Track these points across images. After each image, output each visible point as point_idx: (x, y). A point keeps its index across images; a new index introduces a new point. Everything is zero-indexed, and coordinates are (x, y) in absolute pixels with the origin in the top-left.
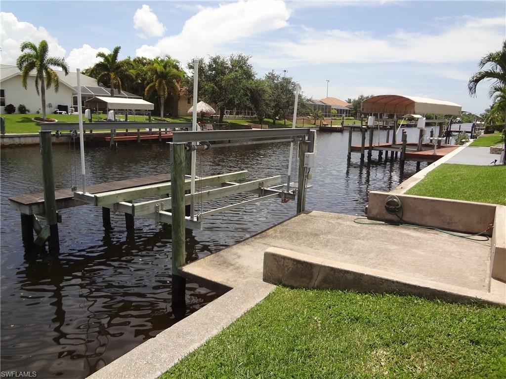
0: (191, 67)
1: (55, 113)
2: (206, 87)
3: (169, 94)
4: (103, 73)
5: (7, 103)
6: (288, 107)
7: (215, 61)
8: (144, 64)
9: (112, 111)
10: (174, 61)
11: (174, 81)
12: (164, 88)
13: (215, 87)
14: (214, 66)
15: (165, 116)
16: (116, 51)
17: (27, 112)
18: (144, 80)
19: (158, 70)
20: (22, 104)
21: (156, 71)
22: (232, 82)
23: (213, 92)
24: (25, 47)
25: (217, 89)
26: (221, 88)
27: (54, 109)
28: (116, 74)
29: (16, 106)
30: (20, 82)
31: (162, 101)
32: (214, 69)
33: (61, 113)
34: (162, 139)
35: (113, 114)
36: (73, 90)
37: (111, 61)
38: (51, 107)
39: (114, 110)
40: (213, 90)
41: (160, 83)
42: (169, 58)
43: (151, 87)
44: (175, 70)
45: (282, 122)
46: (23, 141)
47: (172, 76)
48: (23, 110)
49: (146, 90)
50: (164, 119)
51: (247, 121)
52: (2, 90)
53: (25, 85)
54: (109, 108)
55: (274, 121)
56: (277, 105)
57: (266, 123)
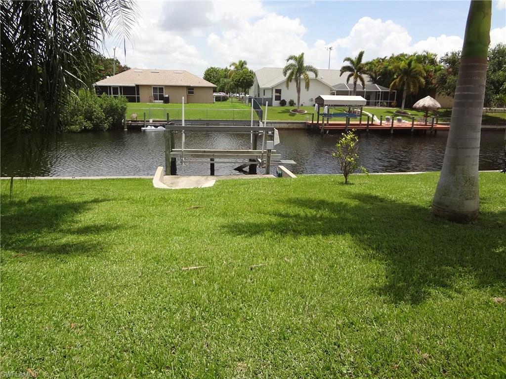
0: (443, 61)
9: (327, 106)
10: (432, 55)
11: (418, 76)
16: (361, 55)
17: (293, 105)
19: (402, 67)
20: (292, 99)
24: (291, 58)
31: (404, 95)
34: (369, 130)
35: (327, 109)
36: (331, 88)
39: (329, 105)
42: (427, 53)
43: (395, 82)
47: (415, 71)
48: (292, 103)
49: (391, 85)
50: (406, 111)
52: (280, 90)
53: (288, 86)
54: (325, 103)
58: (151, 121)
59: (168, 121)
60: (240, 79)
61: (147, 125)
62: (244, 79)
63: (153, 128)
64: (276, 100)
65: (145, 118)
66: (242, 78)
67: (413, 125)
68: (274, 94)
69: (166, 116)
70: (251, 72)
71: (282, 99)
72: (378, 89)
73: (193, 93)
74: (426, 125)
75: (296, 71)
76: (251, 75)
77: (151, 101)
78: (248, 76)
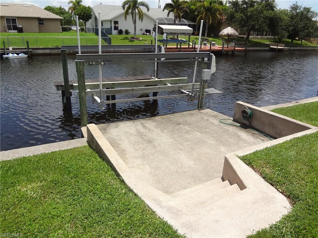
0: (230, 3)
1: (144, 34)
3: (212, 21)
6: (304, 30)
9: (166, 34)
12: (209, 18)
15: (207, 36)
17: (129, 34)
18: (198, 12)
19: (206, 5)
20: (127, 29)
21: (204, 6)
22: (255, 12)
23: (242, 20)
25: (245, 18)
26: (247, 17)
27: (144, 32)
28: (177, 10)
29: (124, 30)
31: (207, 27)
33: (146, 34)
35: (166, 36)
36: (155, 20)
38: (142, 30)
39: (167, 33)
41: (207, 14)
43: (200, 17)
45: (299, 42)
47: (215, 9)
48: (127, 32)
49: (197, 19)
50: (207, 38)
51: (270, 41)
52: (118, 22)
53: (126, 18)
54: (164, 31)
55: (292, 41)
56: (295, 29)
57: (283, 42)
58: (11, 48)
59: (28, 48)
60: (81, 13)
61: (7, 52)
62: (84, 13)
63: (15, 55)
64: (114, 30)
65: (4, 46)
66: (83, 12)
67: (223, 48)
68: (113, 25)
69: (26, 44)
70: (89, 7)
71: (119, 29)
72: (186, 23)
73: (43, 24)
74: (228, 48)
75: (132, 5)
76: (89, 10)
77: (5, 31)
78: (88, 11)
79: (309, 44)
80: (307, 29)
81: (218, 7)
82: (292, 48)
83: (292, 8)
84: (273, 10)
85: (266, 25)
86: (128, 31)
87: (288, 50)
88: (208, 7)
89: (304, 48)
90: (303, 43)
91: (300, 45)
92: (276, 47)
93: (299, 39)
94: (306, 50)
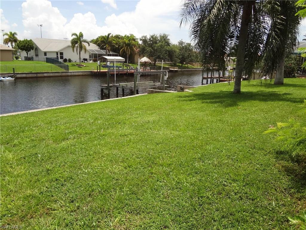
0: (141, 40)
1: (83, 62)
2: (148, 50)
3: (131, 52)
4: (102, 44)
5: (64, 58)
6: (188, 58)
7: (152, 37)
8: (119, 38)
9: (109, 62)
11: (133, 47)
12: (129, 50)
13: (152, 50)
14: (152, 39)
15: (129, 63)
16: (109, 35)
17: (71, 62)
18: (119, 46)
19: (126, 42)
20: (70, 58)
21: (125, 42)
22: (160, 47)
23: (151, 52)
24: (73, 35)
25: (153, 51)
26: (154, 50)
27: (82, 60)
28: (108, 45)
29: (68, 59)
30: (71, 49)
31: (128, 56)
32: (151, 41)
33: (85, 62)
36: (90, 52)
37: (106, 39)
40: (151, 51)
41: (127, 48)
43: (123, 50)
44: (134, 42)
45: (187, 65)
46: (75, 74)
47: (132, 45)
49: (121, 51)
51: (168, 65)
52: (62, 53)
54: (108, 61)
55: (182, 65)
56: (183, 57)
57: (177, 66)
59: (14, 73)
64: (60, 59)
68: (59, 55)
70: (31, 41)
79: (193, 67)
80: (190, 57)
81: (134, 43)
82: (183, 70)
83: (179, 43)
84: (170, 46)
85: (167, 55)
86: (70, 60)
87: (181, 71)
88: (128, 43)
89: (190, 70)
90: (189, 66)
91: (187, 68)
92: (173, 69)
93: (186, 63)
94: (191, 71)
